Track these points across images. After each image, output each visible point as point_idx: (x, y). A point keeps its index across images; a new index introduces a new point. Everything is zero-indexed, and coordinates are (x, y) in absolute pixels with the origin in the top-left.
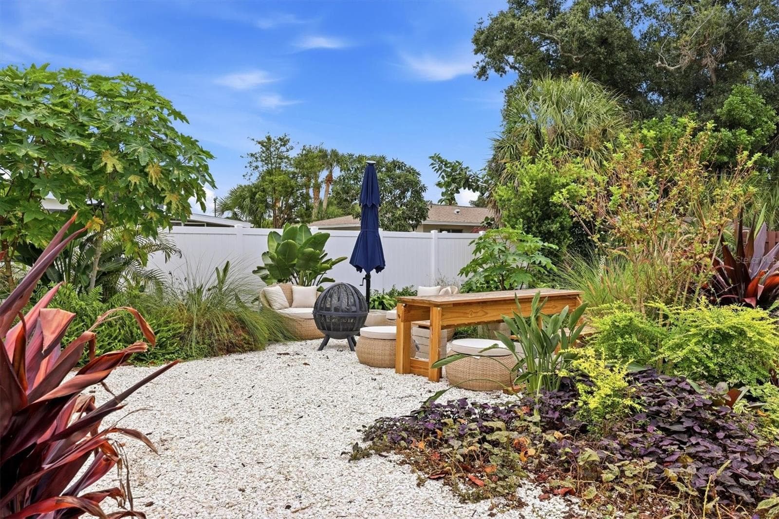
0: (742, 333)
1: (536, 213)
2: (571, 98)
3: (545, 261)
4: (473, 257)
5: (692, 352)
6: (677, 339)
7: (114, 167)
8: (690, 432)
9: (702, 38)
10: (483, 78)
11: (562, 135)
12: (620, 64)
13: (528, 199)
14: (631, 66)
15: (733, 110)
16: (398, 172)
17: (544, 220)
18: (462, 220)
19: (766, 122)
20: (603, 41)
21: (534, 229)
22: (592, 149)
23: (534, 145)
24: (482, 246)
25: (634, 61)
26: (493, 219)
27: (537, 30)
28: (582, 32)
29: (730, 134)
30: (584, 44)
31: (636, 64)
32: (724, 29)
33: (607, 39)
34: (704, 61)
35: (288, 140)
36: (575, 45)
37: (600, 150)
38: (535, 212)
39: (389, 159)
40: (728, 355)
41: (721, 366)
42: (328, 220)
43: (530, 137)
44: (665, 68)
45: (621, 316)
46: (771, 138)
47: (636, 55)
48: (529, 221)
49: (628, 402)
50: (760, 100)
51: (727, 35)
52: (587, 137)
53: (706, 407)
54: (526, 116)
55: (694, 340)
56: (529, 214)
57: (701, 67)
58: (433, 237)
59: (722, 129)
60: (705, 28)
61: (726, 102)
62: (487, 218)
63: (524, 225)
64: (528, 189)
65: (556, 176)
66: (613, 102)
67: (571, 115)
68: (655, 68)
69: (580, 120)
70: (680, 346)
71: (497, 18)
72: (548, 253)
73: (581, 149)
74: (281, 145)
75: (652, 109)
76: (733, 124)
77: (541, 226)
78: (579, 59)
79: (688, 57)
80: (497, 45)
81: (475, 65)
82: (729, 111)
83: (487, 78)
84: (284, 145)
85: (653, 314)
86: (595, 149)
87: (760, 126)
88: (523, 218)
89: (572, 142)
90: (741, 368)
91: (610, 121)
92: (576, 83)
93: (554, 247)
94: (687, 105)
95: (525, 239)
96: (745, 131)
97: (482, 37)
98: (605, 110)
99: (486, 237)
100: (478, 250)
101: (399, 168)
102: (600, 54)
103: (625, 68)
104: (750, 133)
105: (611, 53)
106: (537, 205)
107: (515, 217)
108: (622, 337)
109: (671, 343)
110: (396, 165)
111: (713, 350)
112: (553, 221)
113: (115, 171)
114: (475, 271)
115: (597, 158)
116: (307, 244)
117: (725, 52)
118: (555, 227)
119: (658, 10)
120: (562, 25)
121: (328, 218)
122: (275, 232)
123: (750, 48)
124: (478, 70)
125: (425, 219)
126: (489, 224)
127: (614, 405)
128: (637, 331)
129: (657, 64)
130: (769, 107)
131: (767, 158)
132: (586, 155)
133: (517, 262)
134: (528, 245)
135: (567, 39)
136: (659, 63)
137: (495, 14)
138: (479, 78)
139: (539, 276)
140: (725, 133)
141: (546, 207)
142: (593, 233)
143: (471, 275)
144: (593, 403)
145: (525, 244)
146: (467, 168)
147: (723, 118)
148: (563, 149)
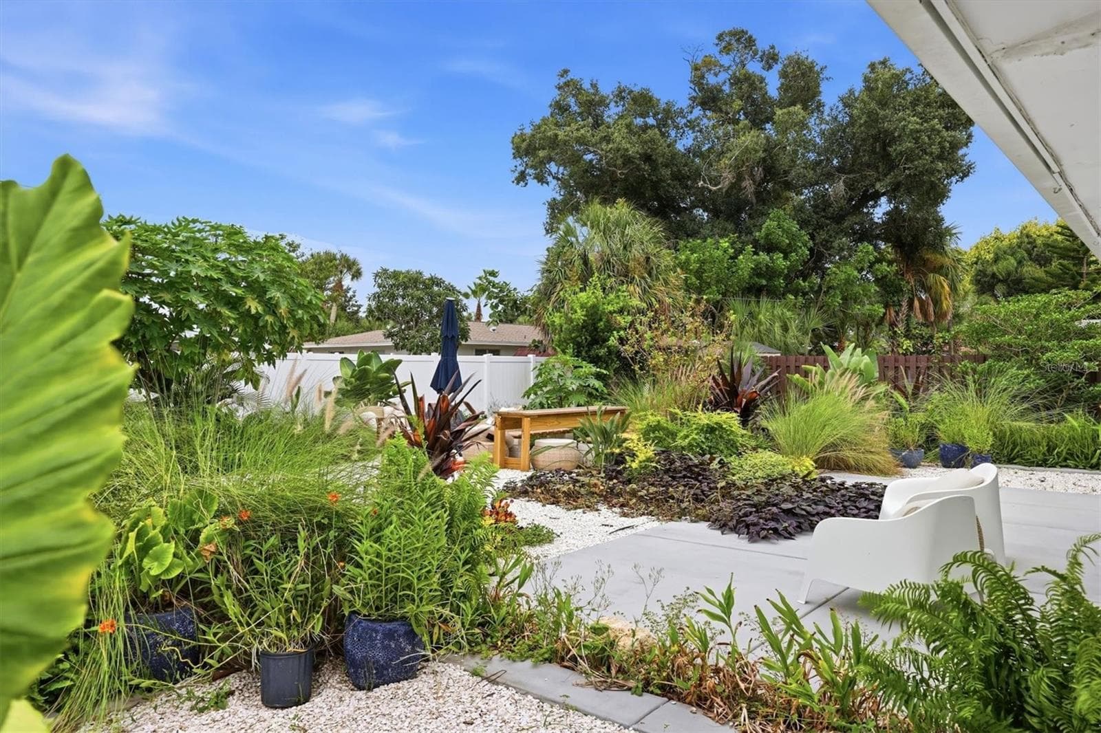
0: (721, 427)
1: (586, 338)
2: (617, 224)
3: (597, 384)
4: (536, 381)
5: (694, 439)
6: (684, 432)
7: (257, 309)
8: (685, 477)
9: (741, 163)
10: (522, 183)
11: (609, 262)
12: (664, 181)
13: (578, 325)
14: (675, 183)
15: (770, 234)
16: (436, 289)
17: (592, 345)
18: (499, 339)
19: (801, 248)
20: (647, 158)
21: (583, 353)
22: (636, 277)
23: (582, 271)
24: (543, 371)
25: (679, 177)
26: (541, 342)
27: (581, 141)
28: (627, 150)
29: (768, 258)
30: (628, 160)
31: (680, 180)
32: (761, 154)
33: (651, 156)
34: (744, 184)
35: (298, 246)
36: (619, 162)
37: (644, 278)
38: (584, 338)
39: (427, 275)
40: (714, 440)
41: (710, 447)
42: (338, 338)
43: (578, 262)
44: (707, 188)
45: (652, 419)
46: (806, 263)
47: (679, 171)
48: (578, 346)
49: (654, 464)
50: (795, 227)
51: (764, 160)
52: (631, 264)
53: (696, 466)
54: (573, 239)
55: (696, 432)
56: (579, 339)
57: (741, 189)
58: (486, 360)
59: (761, 253)
60: (743, 153)
61: (764, 226)
62: (534, 341)
63: (574, 350)
64: (580, 315)
65: (604, 304)
66: (656, 229)
67: (617, 244)
68: (697, 187)
69: (625, 248)
70: (686, 437)
71: (539, 127)
72: (598, 376)
73: (626, 276)
74: (290, 251)
75: (696, 227)
76: (770, 248)
77: (590, 350)
78: (624, 174)
79: (728, 178)
80: (541, 155)
81: (514, 168)
82: (767, 235)
83: (526, 184)
84: (294, 251)
85: (674, 417)
86: (639, 276)
87: (795, 251)
88: (573, 343)
89: (618, 269)
90: (721, 448)
91: (651, 249)
92: (621, 209)
93: (605, 372)
94: (730, 226)
95: (581, 365)
96: (782, 255)
97: (524, 145)
98: (648, 238)
99: (547, 363)
100: (540, 375)
101: (437, 285)
102: (645, 171)
103: (669, 185)
104: (785, 258)
105: (655, 169)
106: (586, 331)
107: (565, 341)
108: (653, 433)
109: (682, 434)
110: (435, 281)
111: (705, 438)
112: (601, 346)
113: (257, 312)
114: (536, 394)
115: (641, 285)
116: (379, 370)
117: (762, 176)
118: (603, 352)
119: (702, 123)
120: (607, 139)
121: (338, 335)
122: (345, 358)
123: (786, 173)
124: (516, 174)
125: (466, 340)
126: (537, 347)
127: (646, 467)
128: (663, 429)
129: (700, 184)
130: (803, 232)
131: (801, 282)
132: (631, 283)
133: (573, 385)
134: (583, 370)
135: (611, 156)
136: (702, 182)
137: (538, 121)
138: (518, 184)
139: (593, 396)
140: (763, 257)
141: (595, 333)
142: (635, 363)
143: (532, 396)
144: (634, 465)
145: (580, 369)
146: (515, 289)
147: (762, 242)
148: (609, 276)
